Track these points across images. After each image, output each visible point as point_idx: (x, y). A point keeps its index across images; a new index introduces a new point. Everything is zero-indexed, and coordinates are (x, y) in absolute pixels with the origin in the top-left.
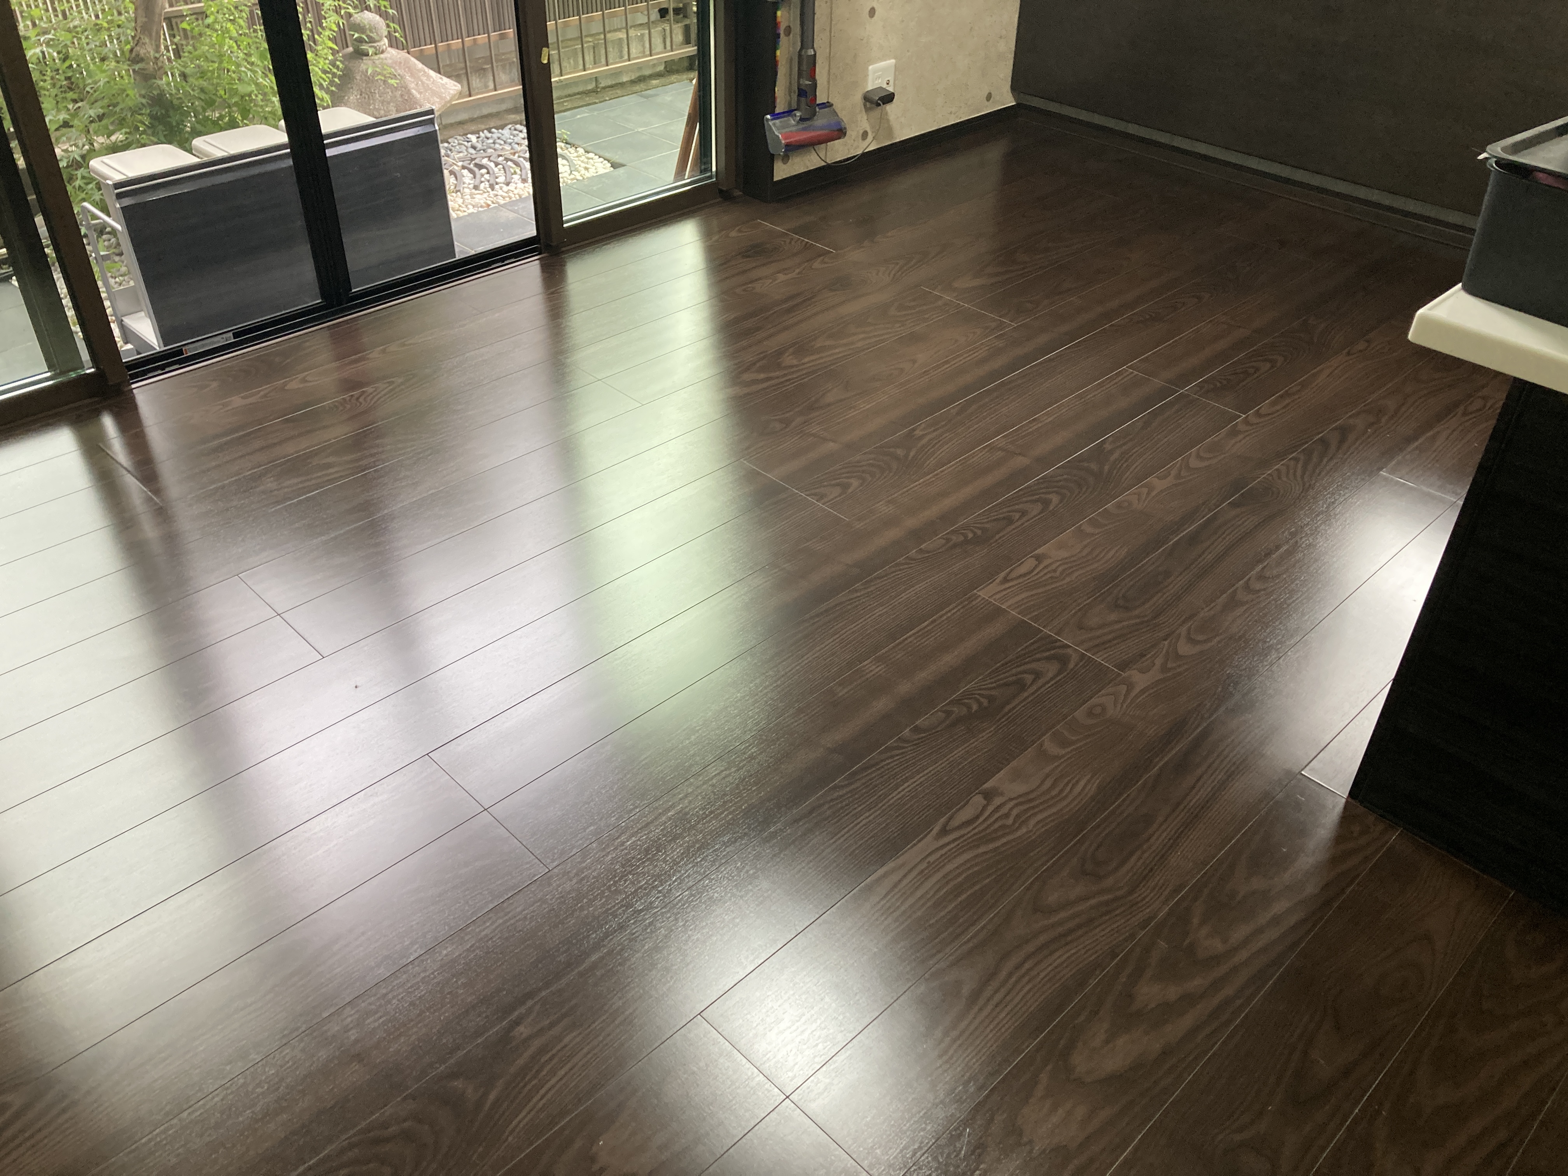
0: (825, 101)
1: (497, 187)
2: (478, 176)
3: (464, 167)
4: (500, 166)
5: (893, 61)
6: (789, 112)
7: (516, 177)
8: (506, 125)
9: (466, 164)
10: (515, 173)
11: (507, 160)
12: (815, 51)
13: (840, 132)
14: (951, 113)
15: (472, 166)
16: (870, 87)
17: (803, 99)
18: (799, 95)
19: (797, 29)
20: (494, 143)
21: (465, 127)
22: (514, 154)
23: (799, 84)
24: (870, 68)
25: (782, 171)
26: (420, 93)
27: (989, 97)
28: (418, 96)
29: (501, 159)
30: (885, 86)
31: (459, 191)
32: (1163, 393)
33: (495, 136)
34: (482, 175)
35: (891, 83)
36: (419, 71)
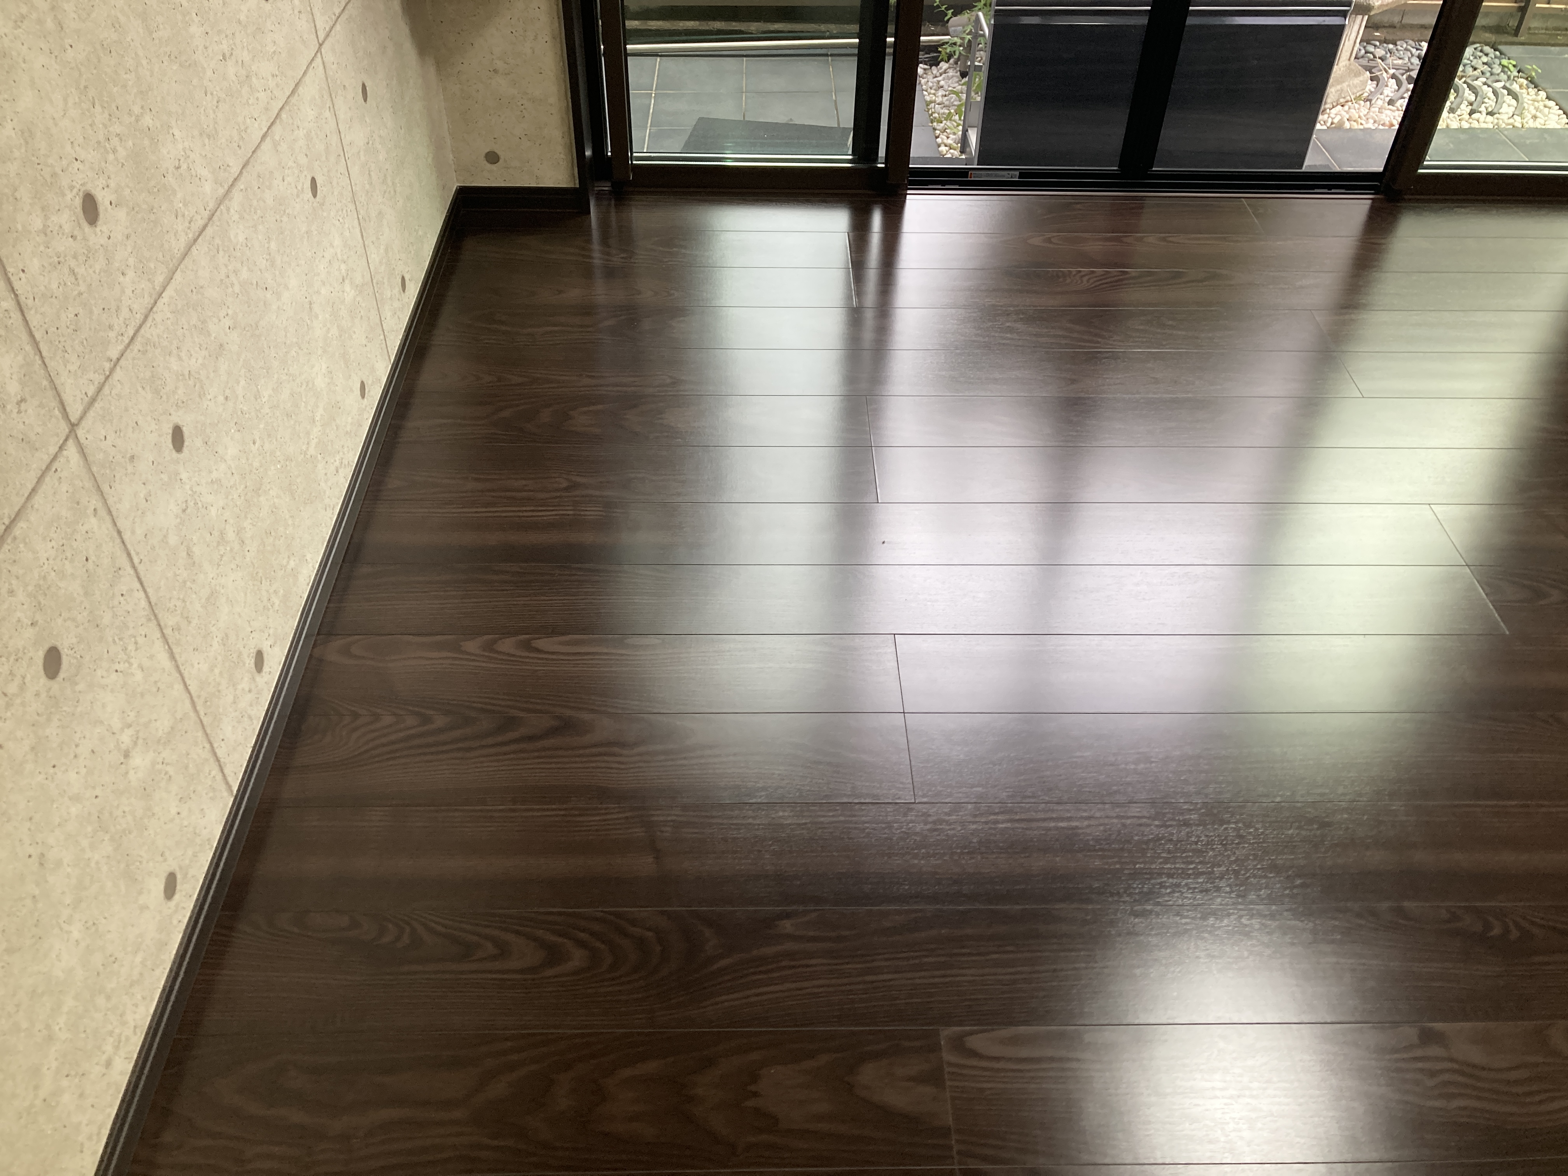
2: (1403, 89)
3: (1393, 76)
9: (1398, 73)
15: (1403, 77)
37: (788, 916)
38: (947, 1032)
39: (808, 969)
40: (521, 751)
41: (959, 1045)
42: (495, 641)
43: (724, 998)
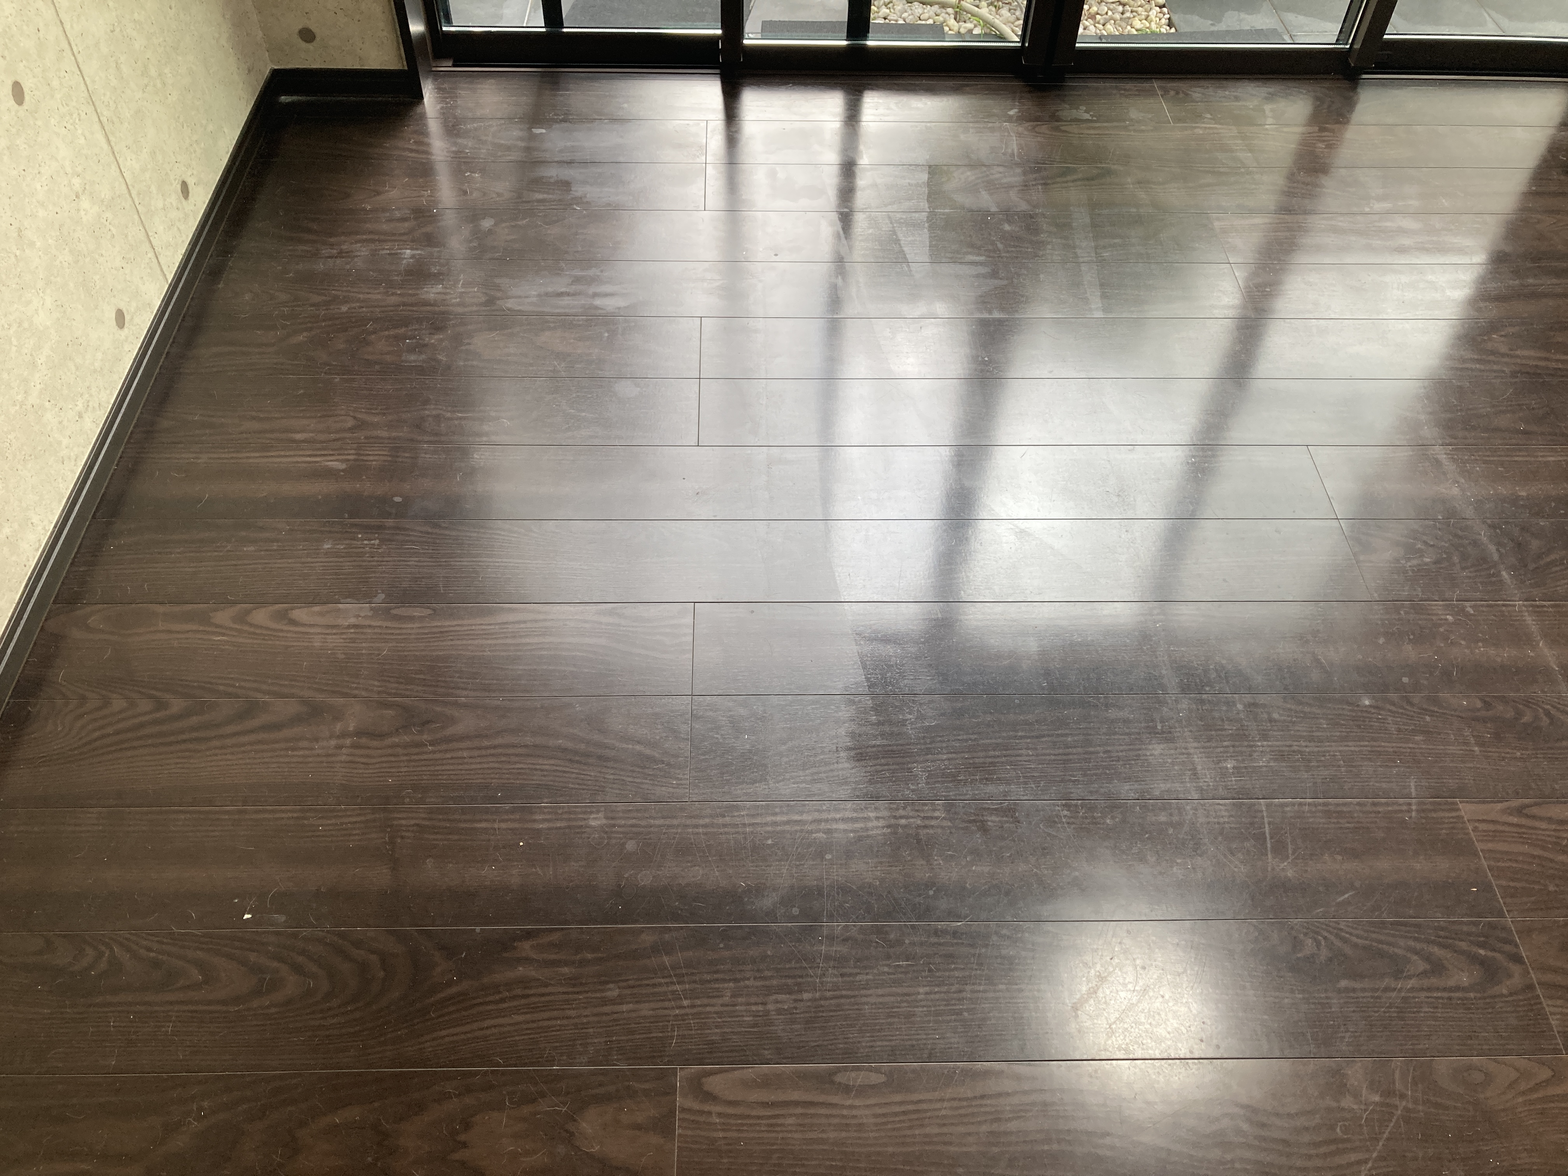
37: (529, 935)
38: (683, 1074)
39: (543, 999)
40: (260, 742)
41: (696, 1087)
42: (248, 612)
43: (444, 1033)
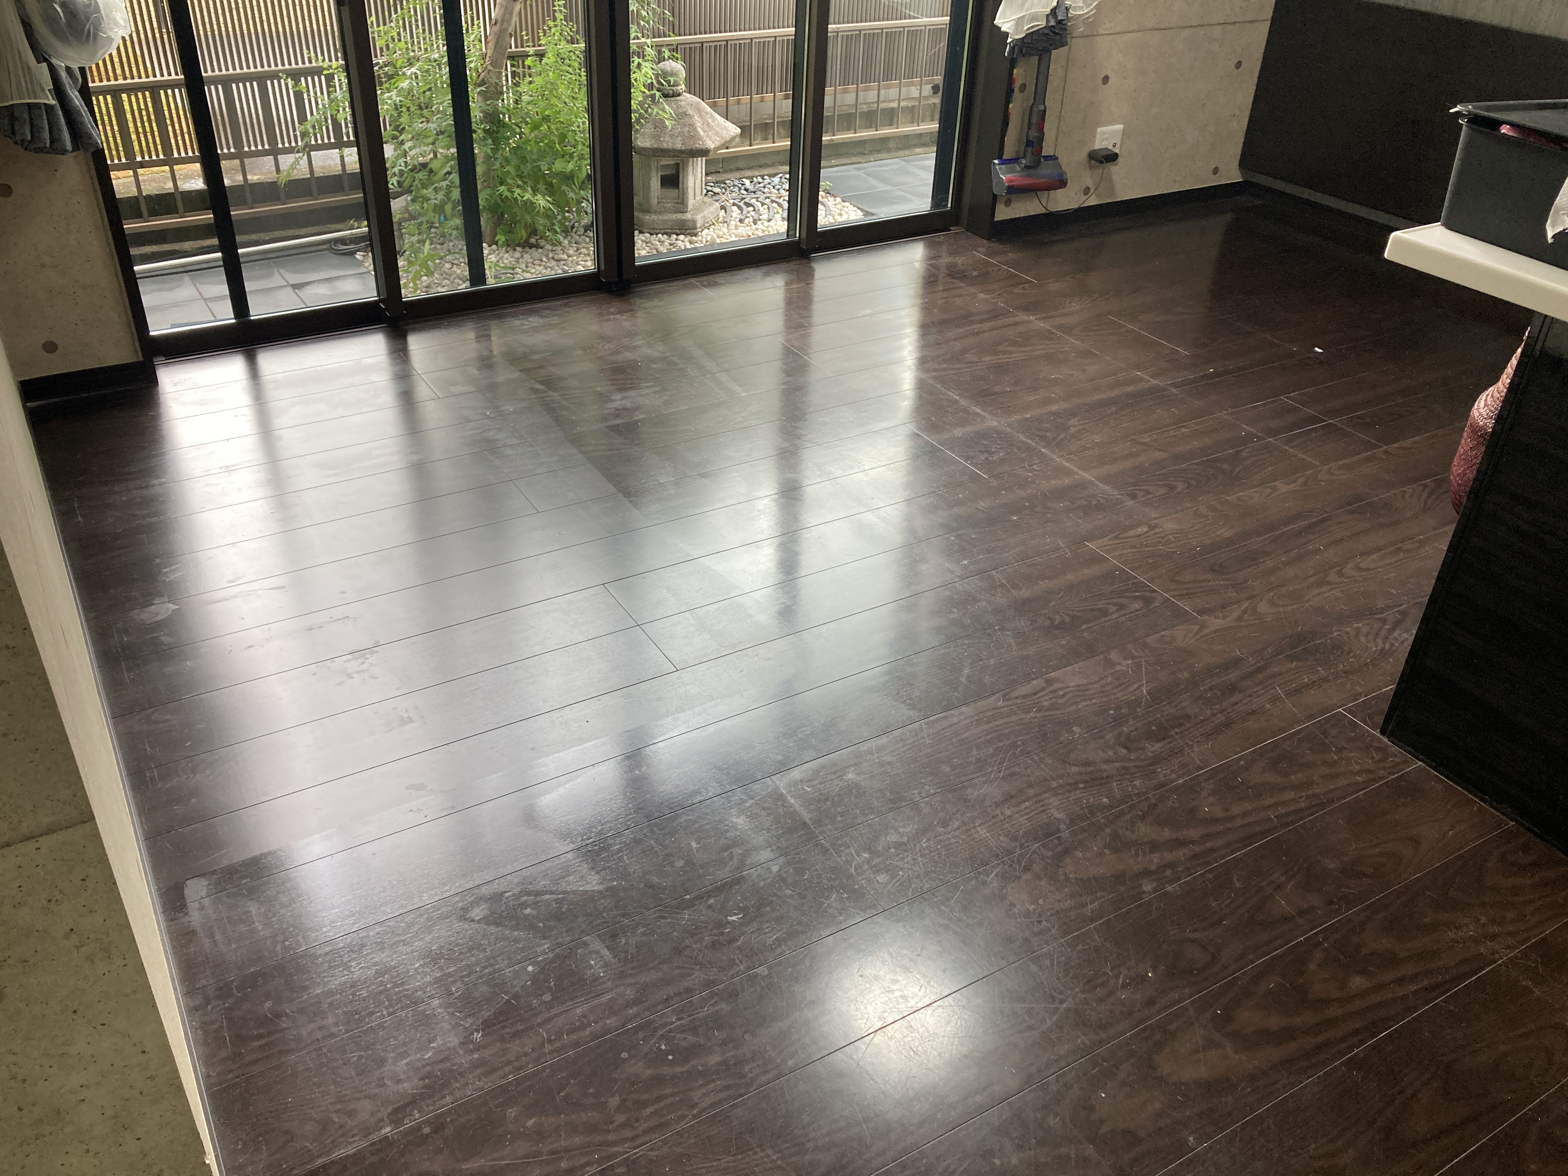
0: (1052, 154)
1: (759, 222)
2: (745, 212)
3: (734, 204)
4: (766, 206)
5: (1122, 126)
6: (1015, 160)
7: (778, 216)
8: (778, 174)
9: (736, 201)
10: (778, 212)
11: (773, 201)
12: (1045, 107)
13: (1061, 183)
14: (1175, 181)
15: (741, 204)
16: (1097, 146)
17: (1030, 149)
18: (1027, 146)
19: (1031, 88)
20: (764, 187)
21: (742, 172)
22: (780, 197)
23: (1027, 136)
24: (1099, 130)
25: (1003, 213)
26: (705, 131)
27: (1216, 171)
28: (702, 133)
29: (768, 200)
30: (1111, 147)
31: (726, 222)
32: (1313, 420)
33: (766, 182)
34: (748, 212)
35: (1118, 146)
36: (707, 113)
